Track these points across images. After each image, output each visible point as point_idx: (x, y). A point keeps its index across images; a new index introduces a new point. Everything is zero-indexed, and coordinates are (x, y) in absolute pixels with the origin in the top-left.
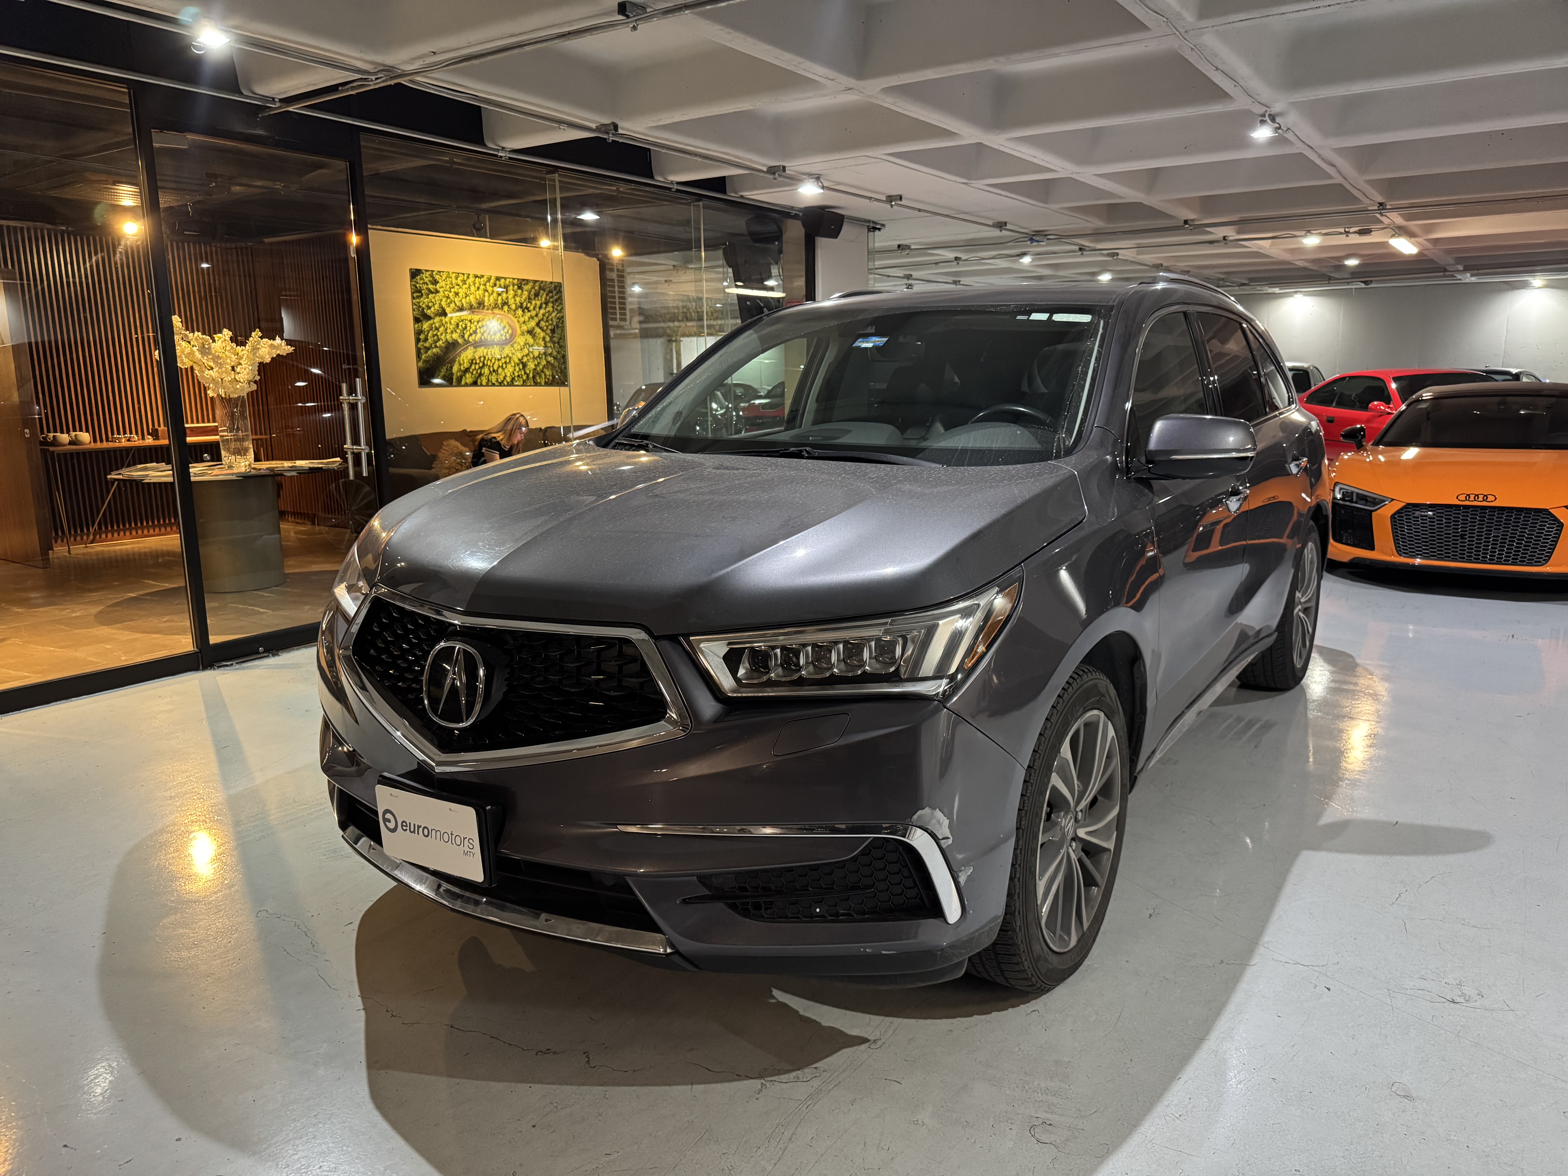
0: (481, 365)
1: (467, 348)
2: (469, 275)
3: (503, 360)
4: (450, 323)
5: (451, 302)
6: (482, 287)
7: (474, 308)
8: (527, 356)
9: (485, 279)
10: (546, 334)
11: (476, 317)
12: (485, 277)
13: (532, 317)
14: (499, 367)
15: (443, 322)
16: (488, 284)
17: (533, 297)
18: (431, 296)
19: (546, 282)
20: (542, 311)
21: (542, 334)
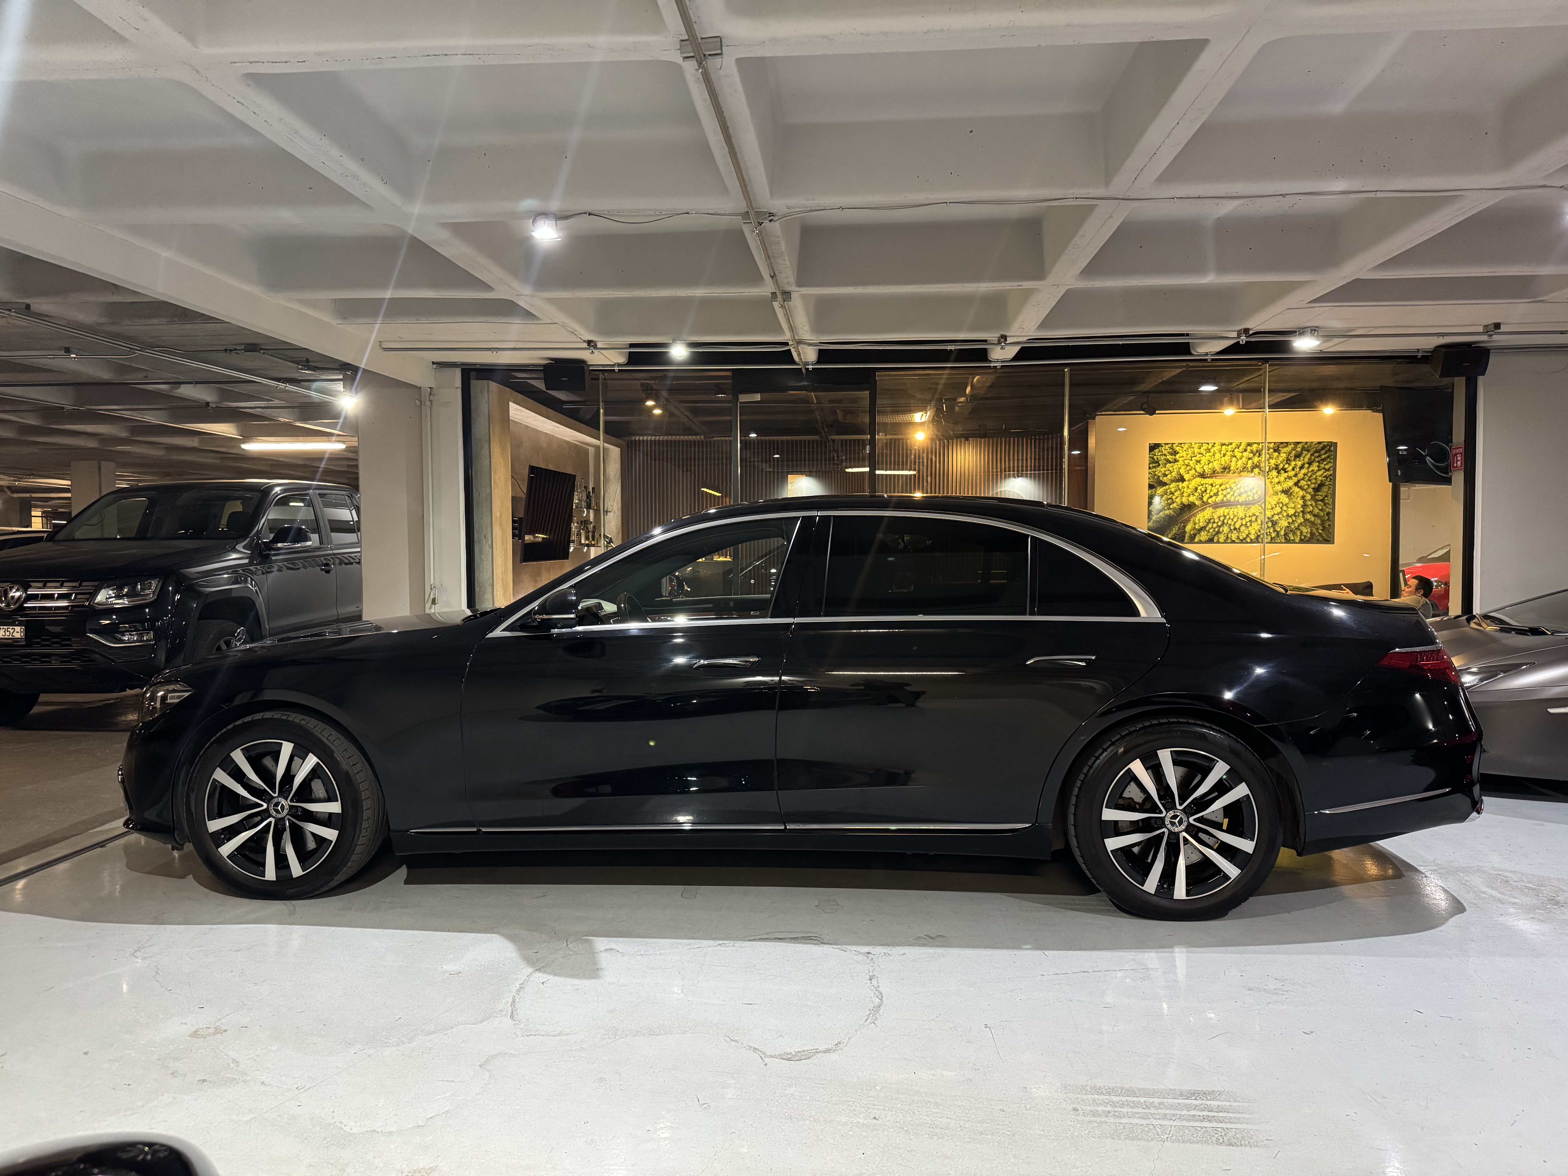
0: (1220, 524)
1: (1205, 508)
2: (1215, 443)
3: (1248, 519)
4: (1188, 487)
5: (1191, 470)
6: (1229, 454)
7: (1219, 473)
8: (1278, 514)
9: (1234, 446)
10: (1307, 493)
11: (1217, 481)
12: (1234, 444)
13: (1290, 478)
14: (1242, 525)
15: (1180, 487)
16: (1236, 450)
17: (1293, 458)
18: (1168, 465)
19: (1312, 442)
20: (1304, 471)
21: (1301, 493)
